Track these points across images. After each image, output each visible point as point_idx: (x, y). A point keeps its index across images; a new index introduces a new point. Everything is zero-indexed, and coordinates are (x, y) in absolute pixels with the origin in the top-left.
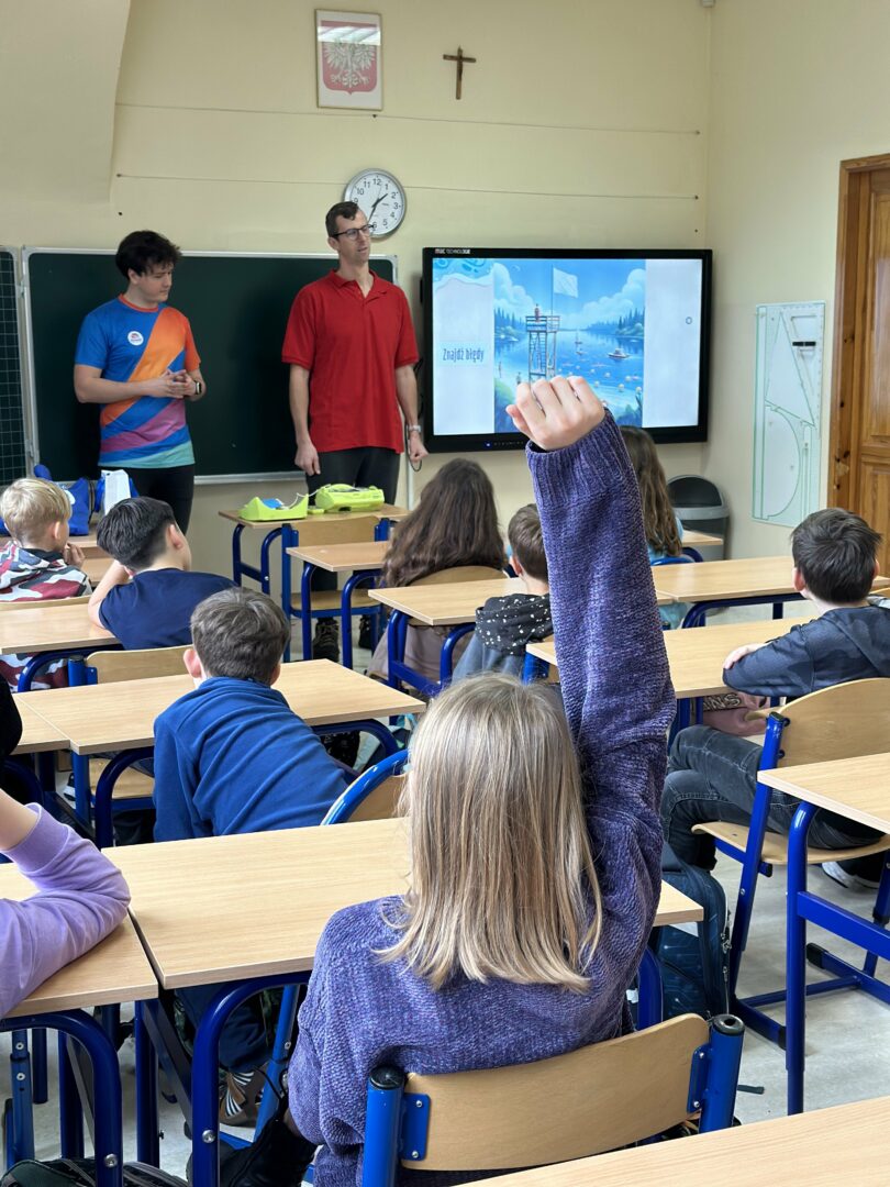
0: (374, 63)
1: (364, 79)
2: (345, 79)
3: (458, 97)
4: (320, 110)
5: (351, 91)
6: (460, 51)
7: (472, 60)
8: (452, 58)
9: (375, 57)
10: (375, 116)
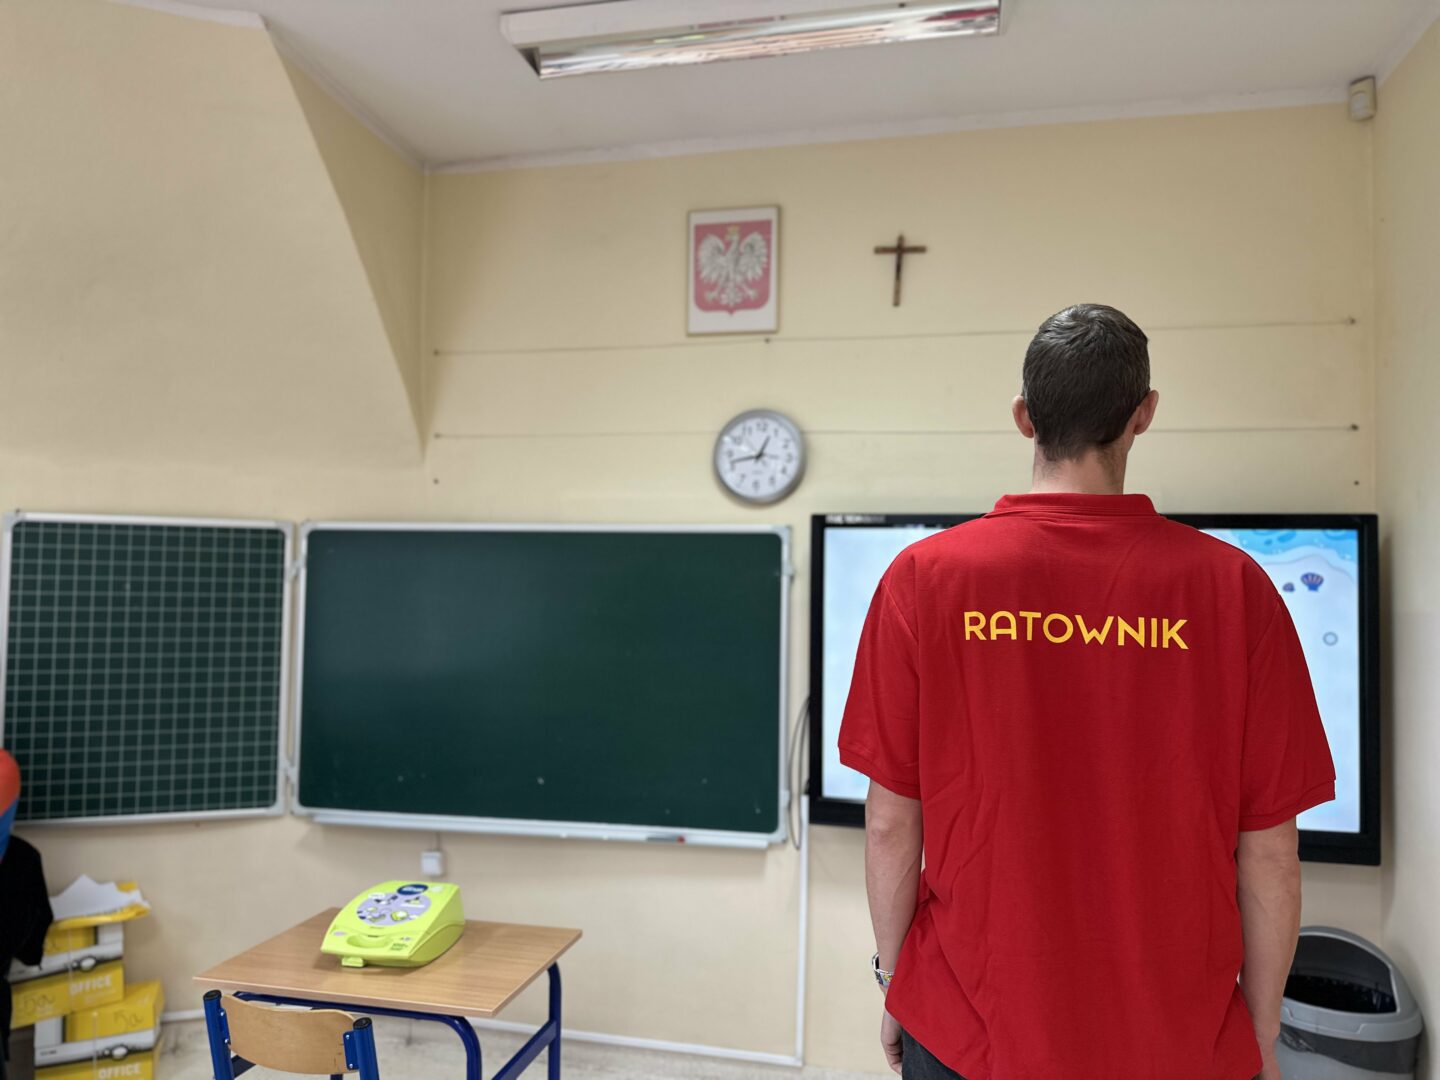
3: (897, 303)
4: (692, 339)
6: (901, 239)
7: (920, 250)
8: (887, 250)
10: (767, 341)
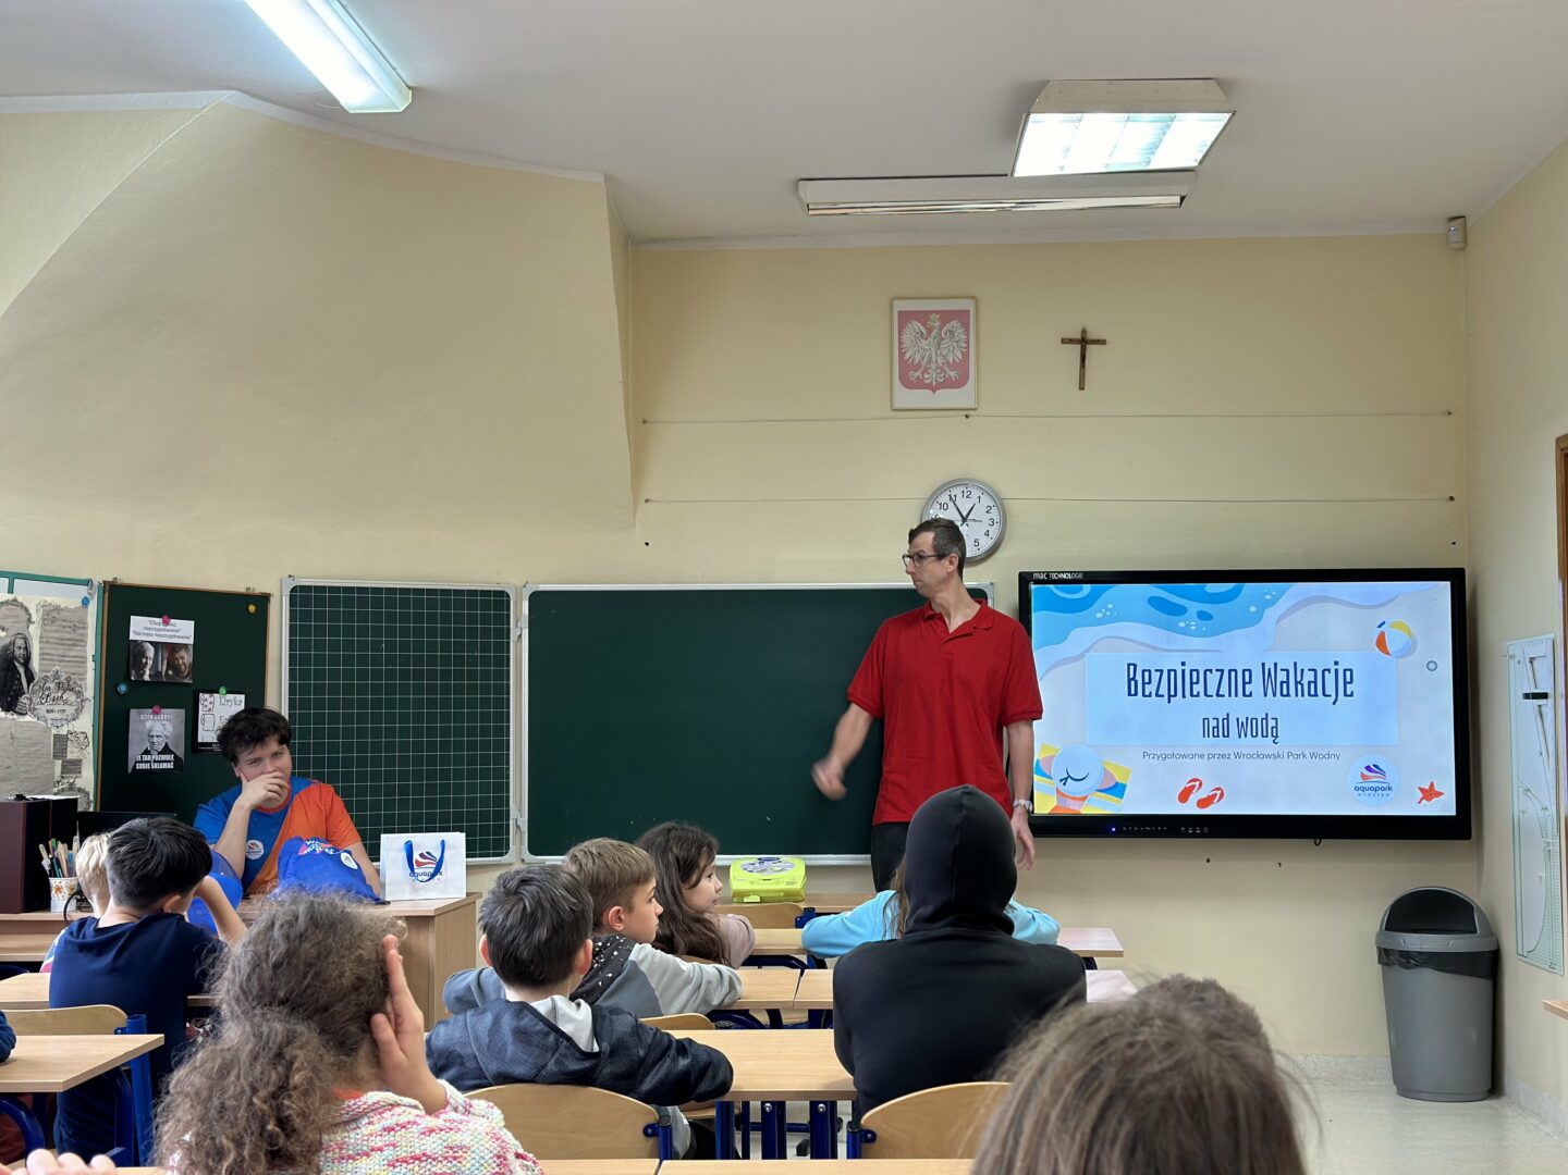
0: (966, 355)
1: (952, 374)
2: (926, 376)
3: (1082, 388)
4: (896, 414)
5: (934, 390)
6: (1084, 332)
7: (1100, 342)
8: (1071, 341)
9: (968, 348)
10: (967, 417)
